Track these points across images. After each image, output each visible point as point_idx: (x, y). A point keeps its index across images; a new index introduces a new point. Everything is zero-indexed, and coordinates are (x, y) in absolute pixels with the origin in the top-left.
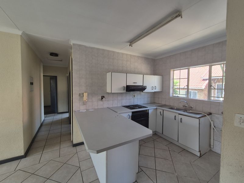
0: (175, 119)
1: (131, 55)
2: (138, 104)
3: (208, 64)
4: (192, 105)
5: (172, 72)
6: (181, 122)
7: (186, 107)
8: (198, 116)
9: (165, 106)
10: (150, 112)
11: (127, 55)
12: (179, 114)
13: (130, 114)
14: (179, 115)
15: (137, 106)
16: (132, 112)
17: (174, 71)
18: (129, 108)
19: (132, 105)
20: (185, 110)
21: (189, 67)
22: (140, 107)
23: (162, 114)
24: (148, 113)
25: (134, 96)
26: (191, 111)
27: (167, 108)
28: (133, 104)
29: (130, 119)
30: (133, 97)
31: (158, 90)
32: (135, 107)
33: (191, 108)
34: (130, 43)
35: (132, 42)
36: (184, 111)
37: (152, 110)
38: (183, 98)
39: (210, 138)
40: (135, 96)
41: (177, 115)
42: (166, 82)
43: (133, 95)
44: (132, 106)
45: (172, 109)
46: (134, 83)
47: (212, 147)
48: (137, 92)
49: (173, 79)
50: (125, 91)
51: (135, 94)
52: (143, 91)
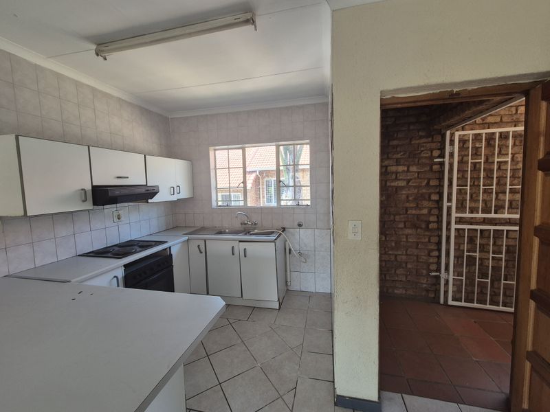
0: (233, 254)
1: (93, 90)
2: (133, 238)
3: (274, 144)
4: (256, 218)
5: (211, 153)
6: (245, 256)
7: (245, 224)
8: (273, 237)
9: (202, 229)
10: (174, 251)
11: (77, 84)
12: (240, 241)
13: (120, 273)
14: (240, 243)
15: (132, 245)
16: (125, 266)
17: (215, 150)
18: (110, 255)
19: (116, 245)
20: (247, 232)
21: (244, 146)
22: (145, 245)
23: (203, 250)
24: (171, 255)
25: (119, 219)
26: (256, 231)
27: (212, 235)
28: (117, 242)
29: (122, 288)
30: (116, 220)
31: (184, 194)
32: (128, 248)
33: (255, 224)
34: (99, 45)
35: (105, 44)
36: (246, 234)
37: (179, 245)
38: (239, 208)
39: (286, 271)
40: (122, 219)
41: (236, 244)
42: (200, 175)
43: (116, 214)
44: (116, 249)
45: (220, 233)
46: (118, 177)
47: (289, 284)
48: (126, 204)
49: (215, 169)
50: (89, 205)
51: (121, 212)
52: (150, 201)
